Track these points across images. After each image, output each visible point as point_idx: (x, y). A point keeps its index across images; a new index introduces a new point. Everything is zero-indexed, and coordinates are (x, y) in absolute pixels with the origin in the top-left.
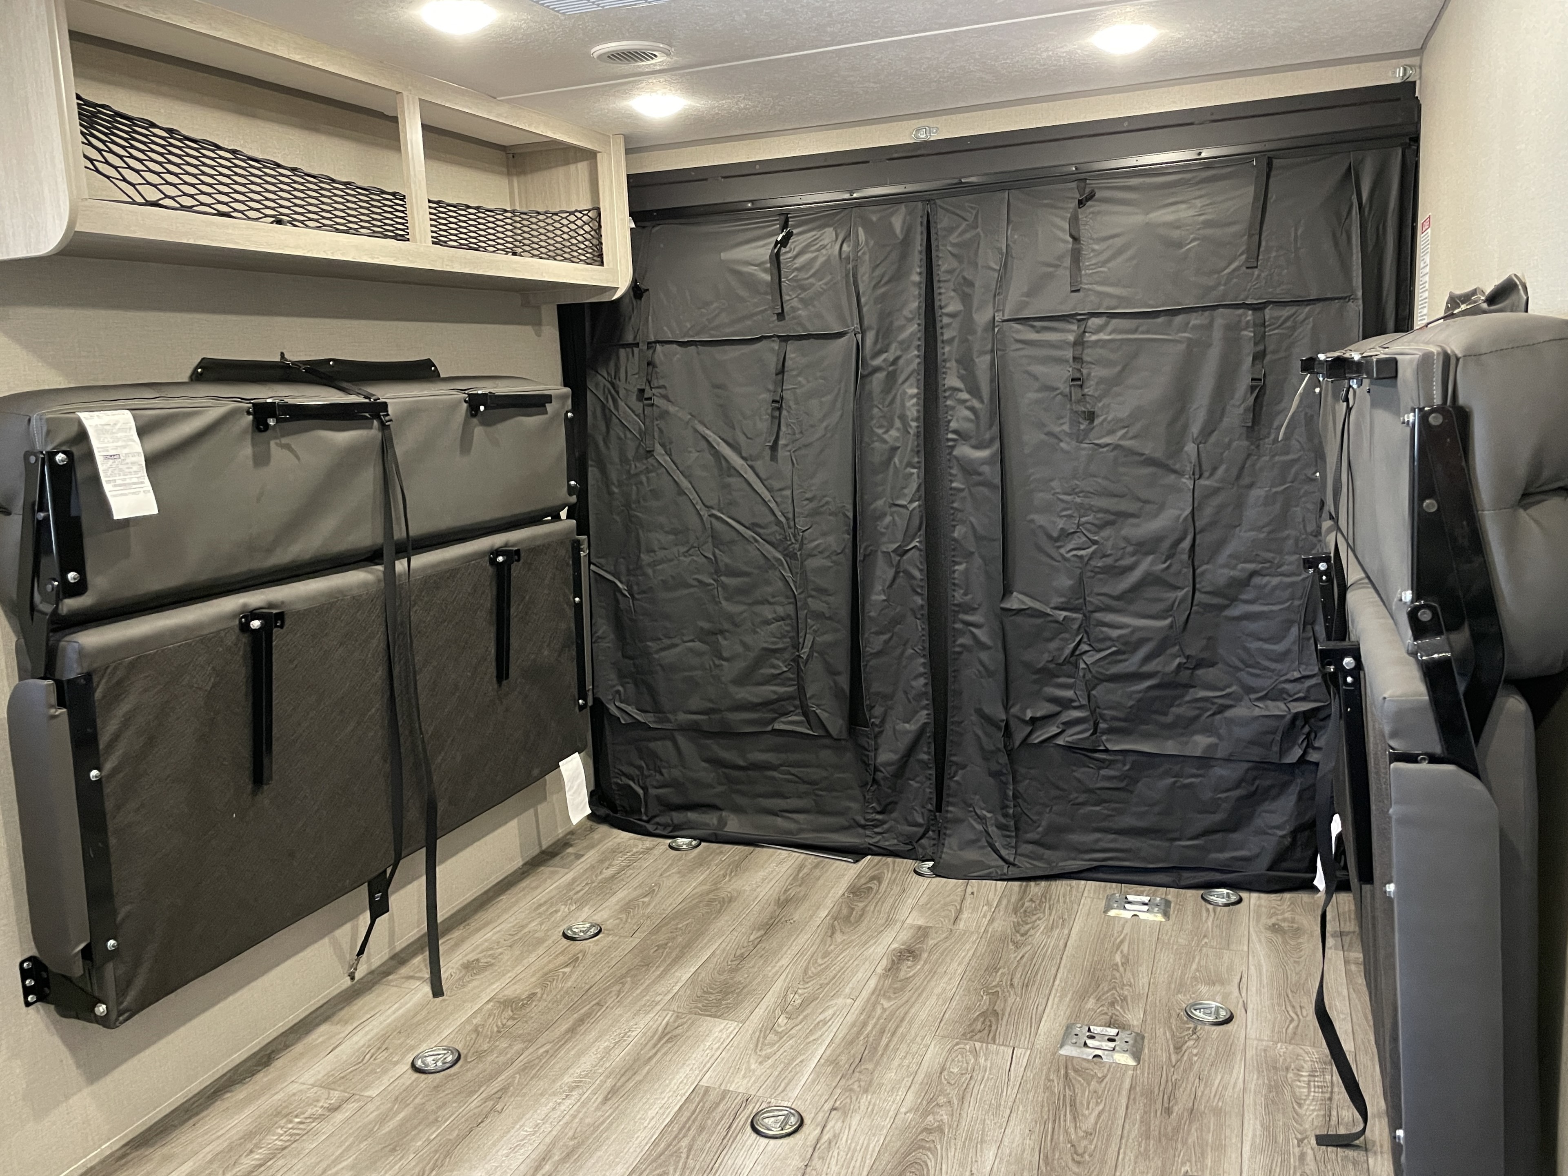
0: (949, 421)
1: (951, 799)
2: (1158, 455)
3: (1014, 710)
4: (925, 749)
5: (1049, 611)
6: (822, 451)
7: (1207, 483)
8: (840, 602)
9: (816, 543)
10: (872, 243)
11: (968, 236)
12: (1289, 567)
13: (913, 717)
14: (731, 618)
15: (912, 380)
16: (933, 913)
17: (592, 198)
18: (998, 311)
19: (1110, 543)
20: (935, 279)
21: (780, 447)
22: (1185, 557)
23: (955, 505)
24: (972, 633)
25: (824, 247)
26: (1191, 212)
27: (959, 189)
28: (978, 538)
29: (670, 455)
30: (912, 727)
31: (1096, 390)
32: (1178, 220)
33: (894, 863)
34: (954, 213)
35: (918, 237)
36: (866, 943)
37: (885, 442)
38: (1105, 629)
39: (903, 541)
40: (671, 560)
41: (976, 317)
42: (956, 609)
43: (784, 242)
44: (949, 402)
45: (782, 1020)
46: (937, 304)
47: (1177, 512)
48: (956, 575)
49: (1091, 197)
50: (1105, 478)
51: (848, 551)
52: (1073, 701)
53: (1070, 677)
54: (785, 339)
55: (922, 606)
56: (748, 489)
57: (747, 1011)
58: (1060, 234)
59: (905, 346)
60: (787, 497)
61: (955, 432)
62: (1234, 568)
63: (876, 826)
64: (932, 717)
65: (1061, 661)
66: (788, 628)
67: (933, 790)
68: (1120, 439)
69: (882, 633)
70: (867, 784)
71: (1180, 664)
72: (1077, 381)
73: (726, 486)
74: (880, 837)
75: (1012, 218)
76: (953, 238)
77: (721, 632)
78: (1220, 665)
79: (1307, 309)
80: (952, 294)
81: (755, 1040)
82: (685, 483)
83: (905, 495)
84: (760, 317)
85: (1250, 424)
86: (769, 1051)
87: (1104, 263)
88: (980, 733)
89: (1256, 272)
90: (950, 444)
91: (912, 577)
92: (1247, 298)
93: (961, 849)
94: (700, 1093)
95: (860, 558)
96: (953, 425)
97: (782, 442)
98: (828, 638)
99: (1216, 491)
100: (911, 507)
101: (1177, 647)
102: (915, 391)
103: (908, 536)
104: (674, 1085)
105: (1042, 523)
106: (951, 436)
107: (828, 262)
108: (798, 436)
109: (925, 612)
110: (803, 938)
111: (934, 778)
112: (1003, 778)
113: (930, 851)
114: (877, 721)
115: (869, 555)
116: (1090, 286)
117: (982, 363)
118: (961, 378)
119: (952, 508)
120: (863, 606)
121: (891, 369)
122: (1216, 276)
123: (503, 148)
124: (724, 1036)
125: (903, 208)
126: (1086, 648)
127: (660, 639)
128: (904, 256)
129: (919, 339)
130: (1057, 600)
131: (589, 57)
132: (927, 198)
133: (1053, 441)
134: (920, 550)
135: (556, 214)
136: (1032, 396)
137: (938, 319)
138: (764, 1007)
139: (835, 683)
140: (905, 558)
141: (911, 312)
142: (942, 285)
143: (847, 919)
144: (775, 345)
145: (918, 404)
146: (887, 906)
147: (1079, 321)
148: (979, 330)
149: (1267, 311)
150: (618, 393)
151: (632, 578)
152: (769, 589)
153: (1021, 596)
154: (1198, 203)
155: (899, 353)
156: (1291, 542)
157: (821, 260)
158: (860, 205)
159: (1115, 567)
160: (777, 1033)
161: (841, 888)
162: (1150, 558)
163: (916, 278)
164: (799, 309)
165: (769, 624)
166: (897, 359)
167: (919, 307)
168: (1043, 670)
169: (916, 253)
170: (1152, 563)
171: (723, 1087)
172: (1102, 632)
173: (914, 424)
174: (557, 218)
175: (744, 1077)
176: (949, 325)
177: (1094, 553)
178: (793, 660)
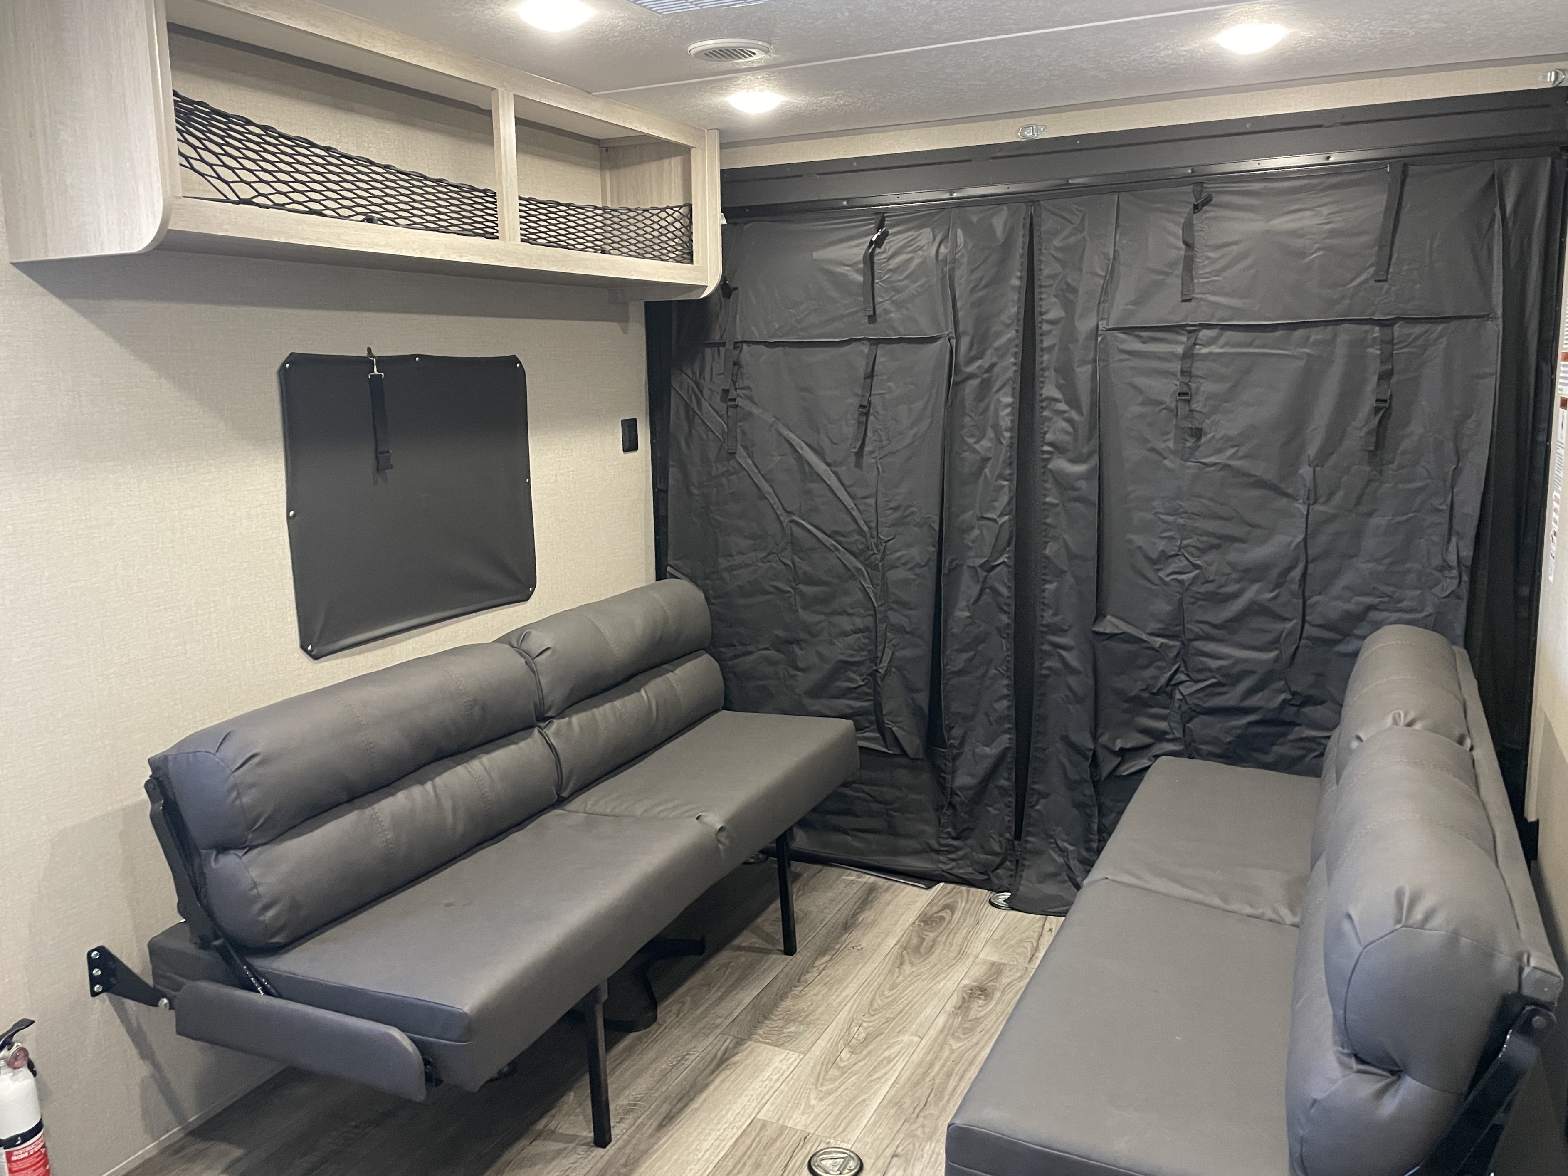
0: (1045, 433)
1: (1031, 829)
2: (1269, 477)
3: (1104, 739)
4: (1006, 775)
5: (1144, 637)
6: (909, 459)
7: (1323, 508)
8: (922, 617)
9: (899, 554)
10: (970, 246)
11: (1072, 240)
12: (1410, 604)
13: (993, 741)
14: (807, 628)
15: (1008, 389)
16: (1007, 949)
17: (684, 195)
18: (1102, 319)
19: (1213, 569)
20: (1037, 283)
21: (865, 453)
22: (1295, 587)
23: (1048, 521)
24: (1061, 656)
25: (920, 248)
26: (1317, 221)
27: (1065, 190)
28: (1072, 557)
29: (751, 458)
30: (992, 751)
31: (1205, 406)
32: (1302, 229)
33: (968, 892)
34: (1060, 216)
35: (1020, 240)
36: (936, 976)
37: (975, 451)
38: (1204, 659)
39: (990, 557)
40: (749, 565)
41: (1077, 324)
42: (1045, 629)
43: (879, 242)
44: (1046, 413)
45: (845, 1055)
46: (1037, 310)
47: (1288, 539)
48: (1046, 594)
49: (1207, 201)
50: (1211, 499)
51: (933, 564)
52: (1166, 733)
53: (1164, 707)
54: (876, 342)
55: (1008, 625)
56: (830, 494)
57: (809, 1042)
58: (1171, 239)
59: (1001, 353)
60: (869, 505)
61: (1051, 444)
62: (1349, 600)
63: (949, 852)
64: (1014, 741)
65: (1155, 691)
66: (865, 641)
67: (1013, 819)
68: (1230, 458)
69: (966, 651)
70: (942, 807)
71: (1284, 701)
72: (1185, 395)
73: (808, 492)
74: (954, 864)
75: (1121, 222)
76: (1057, 242)
77: (798, 642)
78: (1328, 704)
79: (1440, 327)
80: (1054, 300)
81: (816, 1073)
82: (766, 487)
83: (994, 508)
84: (849, 319)
85: (1372, 448)
86: (831, 1086)
87: (1218, 272)
88: (1065, 761)
89: (1386, 286)
90: (1045, 456)
91: (999, 594)
92: (1374, 314)
93: (1040, 882)
94: (757, 1126)
95: (944, 571)
96: (1049, 437)
97: (868, 448)
98: (908, 653)
99: (1332, 518)
100: (1001, 521)
101: (1282, 683)
102: (1009, 400)
103: (997, 552)
104: (730, 1117)
105: (1141, 544)
106: (1046, 448)
107: (923, 263)
108: (885, 443)
109: (1011, 631)
110: (870, 967)
111: (1014, 805)
112: (1088, 811)
113: (1005, 883)
114: (956, 743)
115: (954, 569)
116: (1203, 296)
117: (1083, 373)
118: (1059, 387)
119: (1045, 524)
120: (946, 622)
121: (985, 376)
122: (1340, 289)
123: (597, 142)
124: (784, 1067)
125: (1005, 211)
126: (1183, 677)
127: (734, 646)
128: (1003, 261)
129: (1016, 346)
130: (1154, 626)
131: (686, 54)
132: (1031, 200)
133: (1154, 456)
134: (1009, 566)
135: (647, 211)
136: (1136, 409)
137: (1038, 325)
138: (827, 1038)
139: (913, 699)
140: (992, 573)
141: (1009, 318)
142: (1043, 290)
143: (917, 949)
144: (865, 348)
145: (1012, 414)
146: (959, 938)
147: (1189, 332)
148: (1081, 341)
149: (1396, 327)
150: (702, 393)
151: (708, 582)
152: (847, 600)
153: (1114, 620)
154: (1325, 211)
155: (994, 360)
156: (1413, 576)
157: (916, 262)
158: (959, 206)
159: (1218, 594)
160: (839, 1068)
161: (911, 916)
162: (1255, 587)
163: (1016, 282)
164: (890, 312)
165: (847, 636)
166: (993, 365)
167: (1018, 313)
168: (1136, 699)
169: (1018, 257)
170: (1258, 592)
171: (781, 1122)
172: (1201, 662)
173: (1007, 435)
174: (647, 215)
175: (803, 1113)
176: (1050, 332)
177: (1195, 578)
178: (870, 675)
